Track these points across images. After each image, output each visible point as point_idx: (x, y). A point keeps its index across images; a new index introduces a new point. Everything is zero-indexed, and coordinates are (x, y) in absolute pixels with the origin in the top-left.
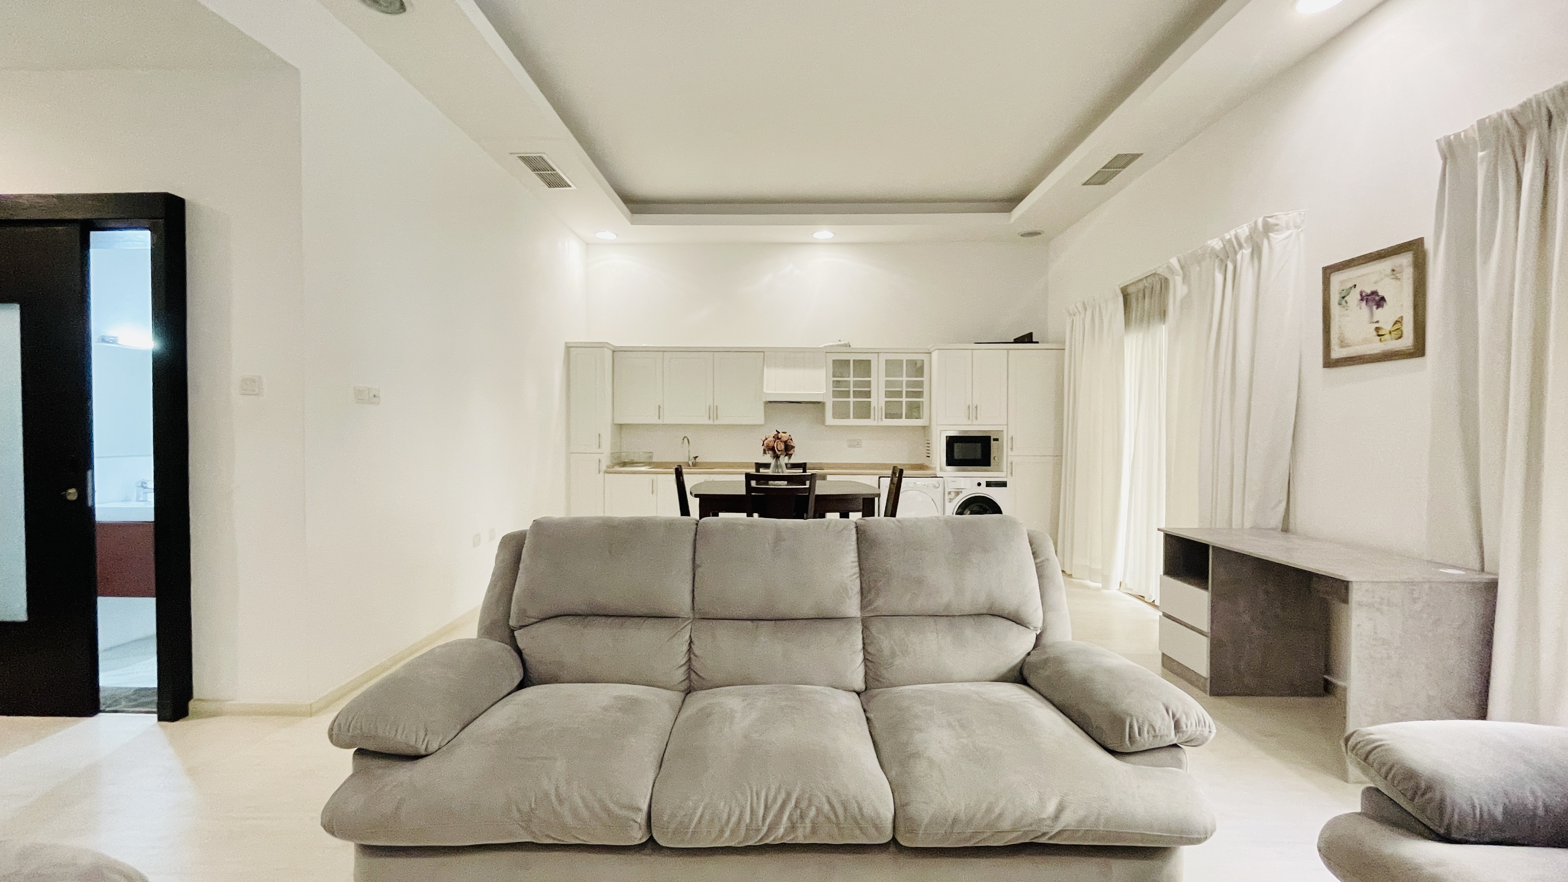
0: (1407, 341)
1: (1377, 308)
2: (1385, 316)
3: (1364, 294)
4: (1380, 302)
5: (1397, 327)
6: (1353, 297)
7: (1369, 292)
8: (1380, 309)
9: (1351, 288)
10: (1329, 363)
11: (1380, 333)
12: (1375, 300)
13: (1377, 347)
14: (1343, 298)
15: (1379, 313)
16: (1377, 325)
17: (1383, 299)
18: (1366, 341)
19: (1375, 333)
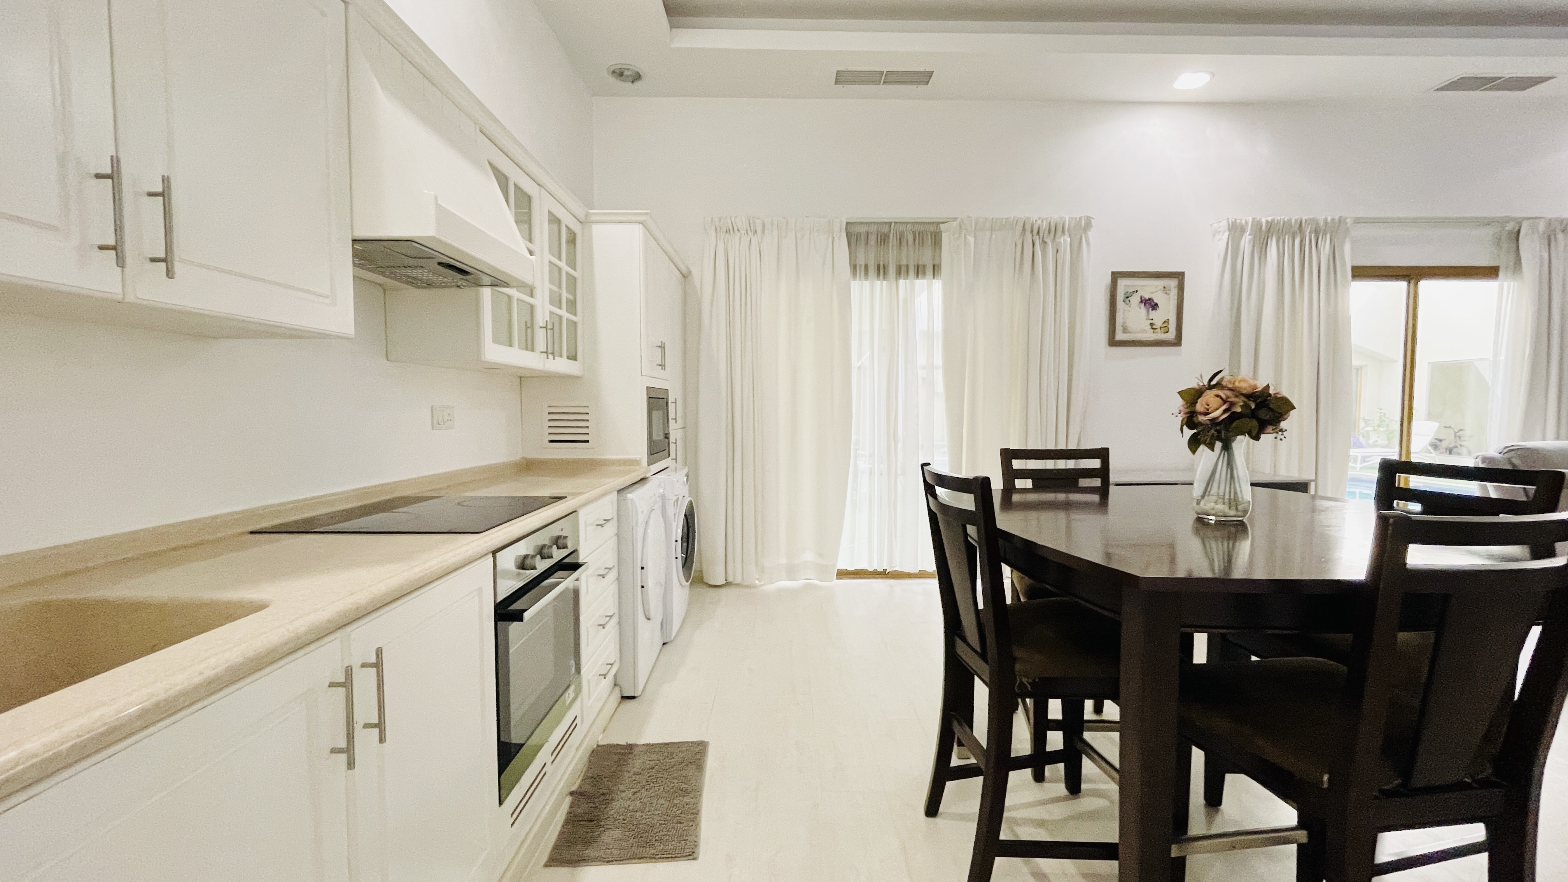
0: (1171, 335)
1: (1152, 310)
2: (1158, 317)
3: (1143, 299)
5: (1166, 325)
6: (1135, 299)
7: (1147, 298)
8: (1154, 311)
9: (1134, 292)
10: (1113, 342)
11: (1154, 327)
12: (1150, 304)
13: (1150, 336)
14: (1127, 297)
15: (1153, 314)
16: (1151, 322)
17: (1156, 305)
18: (1143, 331)
19: (1150, 327)
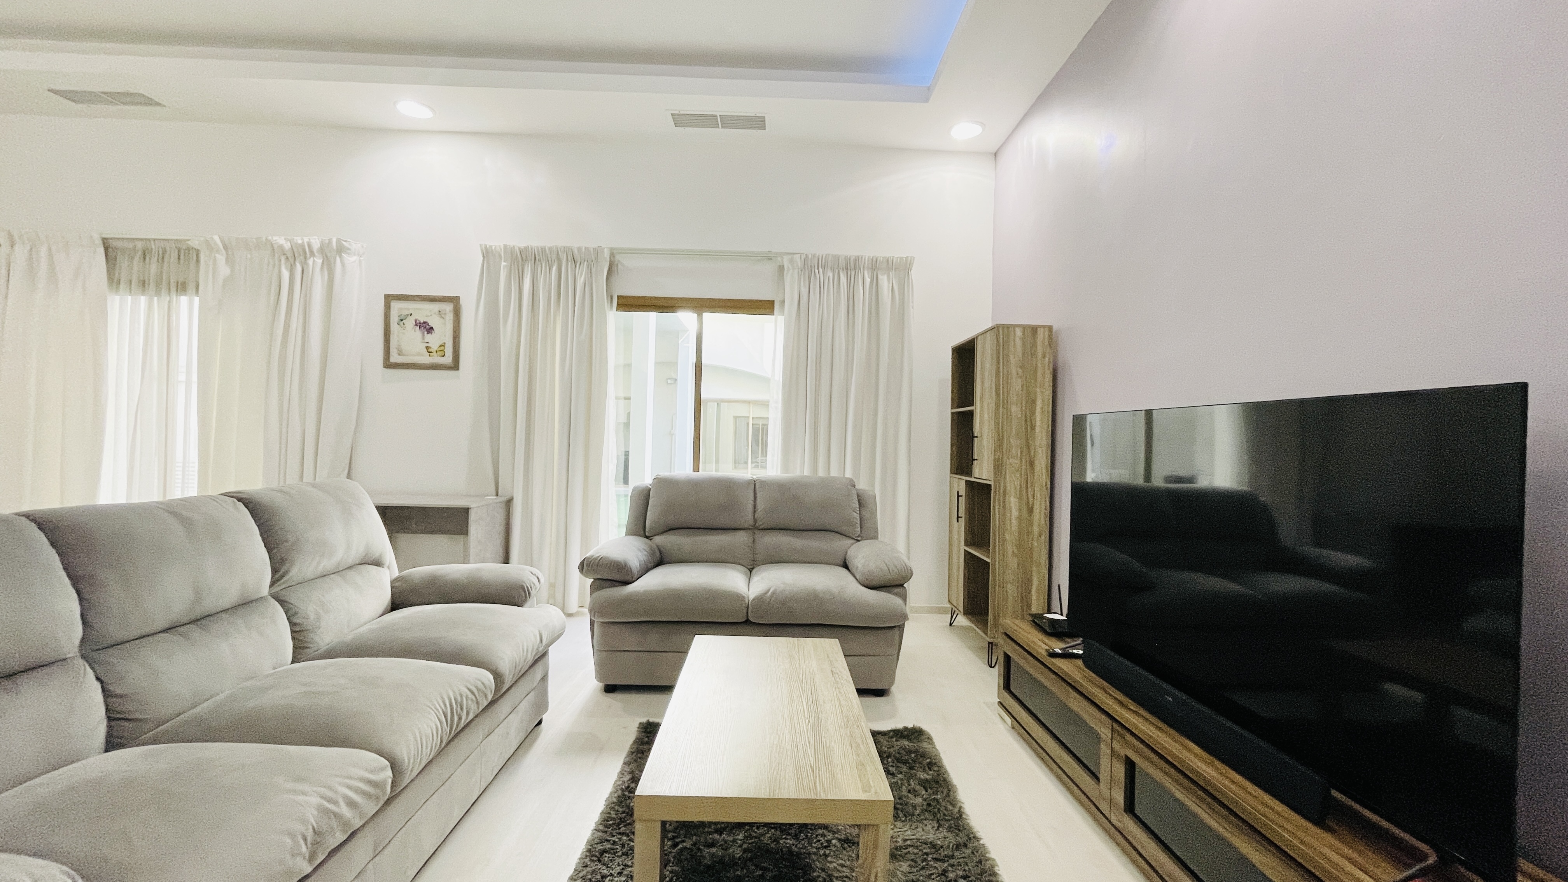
0: (448, 359)
1: (428, 333)
2: (434, 340)
3: (418, 322)
4: (430, 330)
5: (442, 348)
6: (410, 323)
7: (422, 322)
8: (430, 334)
9: (408, 315)
10: (388, 365)
11: (430, 350)
12: (426, 328)
13: (426, 359)
14: (402, 320)
15: (428, 337)
16: (427, 345)
17: (432, 328)
18: (419, 354)
19: (425, 350)
